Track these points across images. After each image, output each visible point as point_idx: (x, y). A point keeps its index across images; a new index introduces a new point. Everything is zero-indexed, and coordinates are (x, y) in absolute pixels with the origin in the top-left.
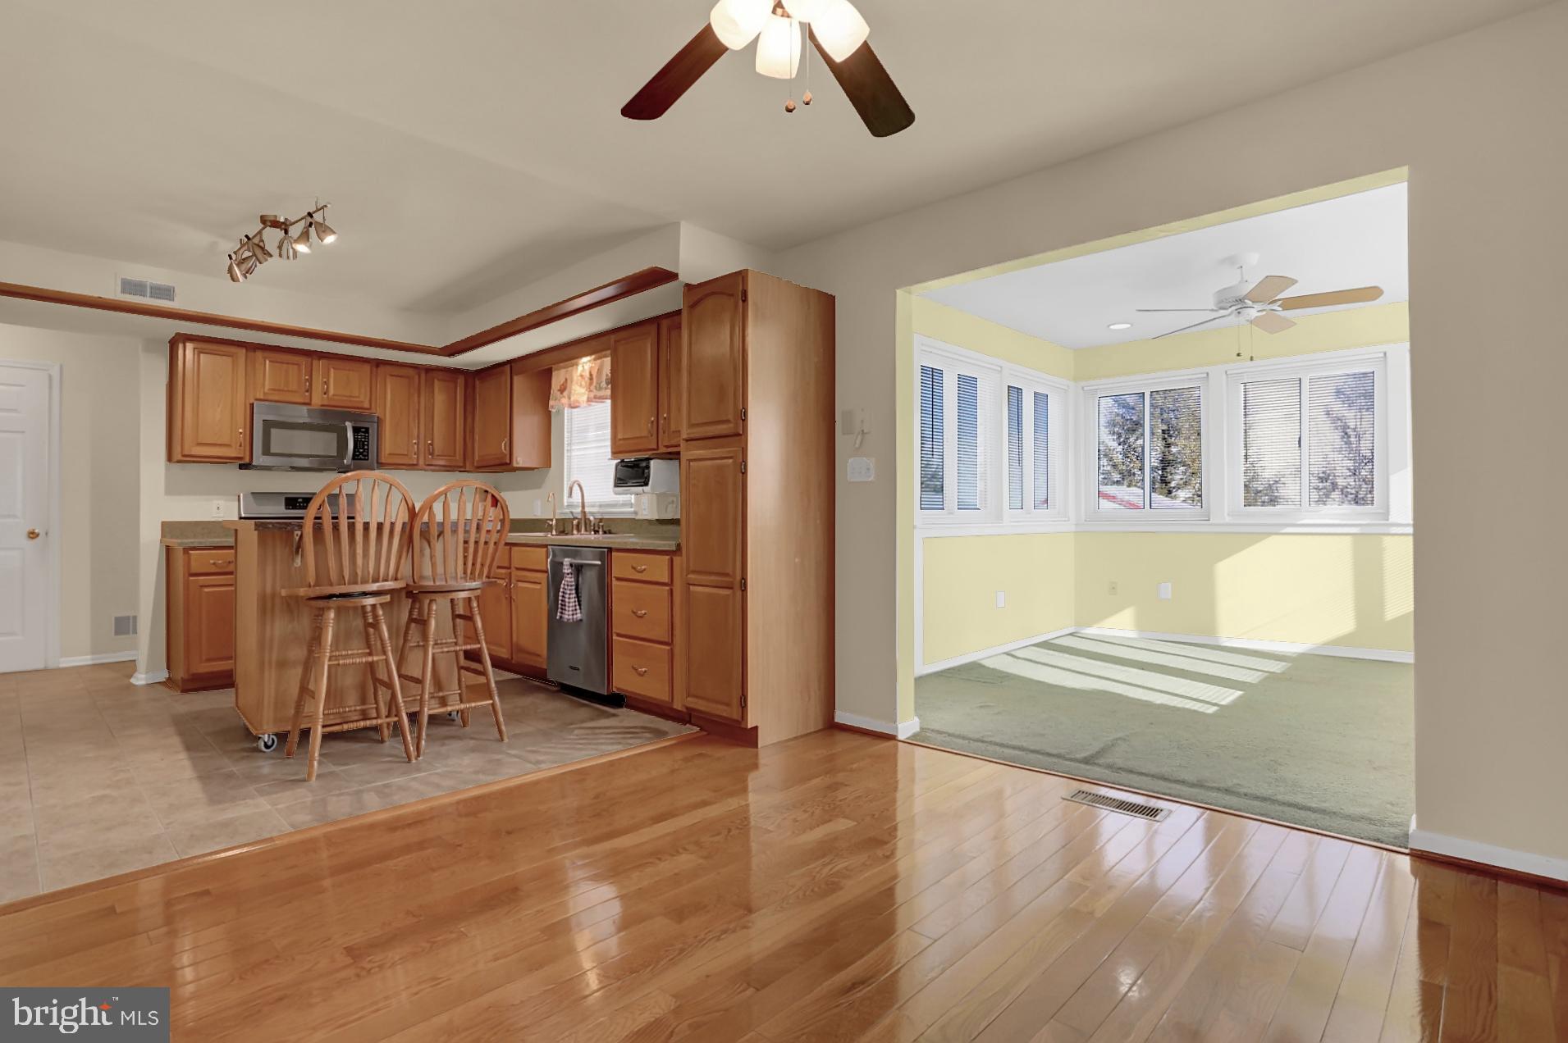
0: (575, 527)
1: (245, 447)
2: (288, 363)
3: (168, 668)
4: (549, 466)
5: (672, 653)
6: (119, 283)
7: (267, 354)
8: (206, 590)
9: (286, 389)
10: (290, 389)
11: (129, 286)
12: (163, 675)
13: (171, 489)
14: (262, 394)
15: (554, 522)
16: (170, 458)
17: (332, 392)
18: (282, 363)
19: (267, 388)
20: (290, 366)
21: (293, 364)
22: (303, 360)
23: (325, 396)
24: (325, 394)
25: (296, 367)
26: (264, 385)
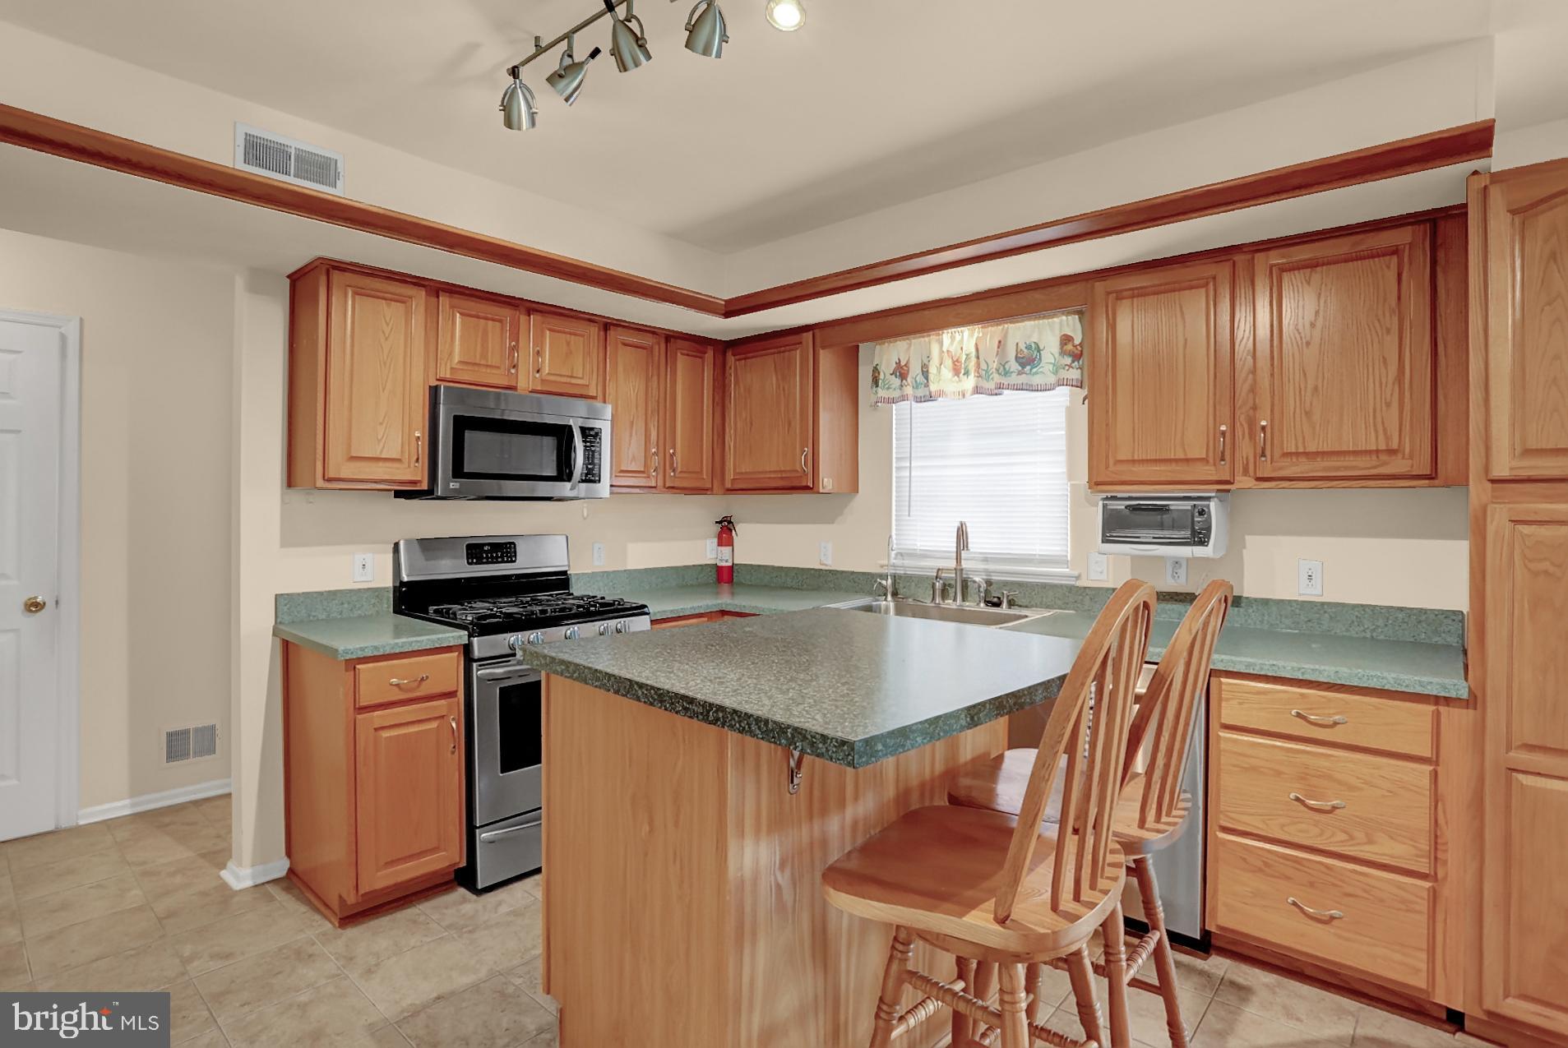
0: (938, 593)
1: (423, 463)
2: (486, 319)
3: (289, 853)
4: (856, 490)
5: (1434, 896)
6: (241, 142)
7: (458, 301)
8: (385, 734)
9: (483, 362)
10: (489, 363)
11: (256, 149)
12: (281, 867)
13: (291, 537)
14: (448, 372)
15: (890, 581)
16: (290, 481)
17: (546, 370)
18: (478, 317)
19: (456, 359)
20: (490, 323)
21: (493, 320)
22: (506, 313)
23: (537, 375)
24: (538, 371)
25: (498, 324)
26: (451, 354)
